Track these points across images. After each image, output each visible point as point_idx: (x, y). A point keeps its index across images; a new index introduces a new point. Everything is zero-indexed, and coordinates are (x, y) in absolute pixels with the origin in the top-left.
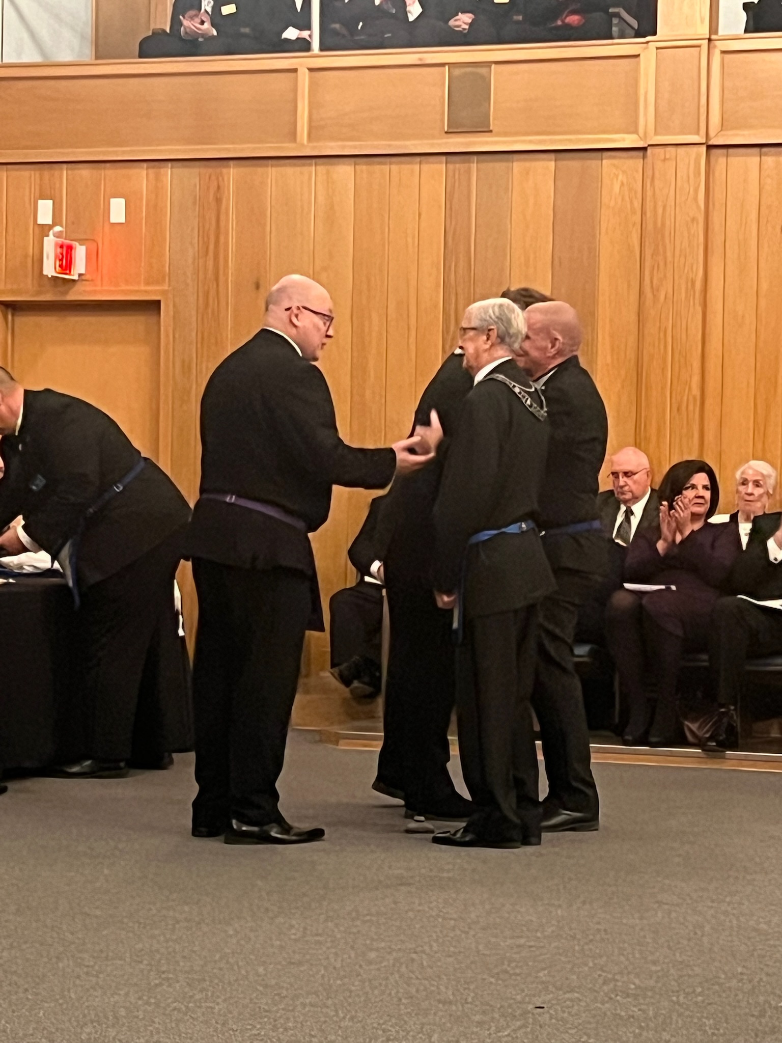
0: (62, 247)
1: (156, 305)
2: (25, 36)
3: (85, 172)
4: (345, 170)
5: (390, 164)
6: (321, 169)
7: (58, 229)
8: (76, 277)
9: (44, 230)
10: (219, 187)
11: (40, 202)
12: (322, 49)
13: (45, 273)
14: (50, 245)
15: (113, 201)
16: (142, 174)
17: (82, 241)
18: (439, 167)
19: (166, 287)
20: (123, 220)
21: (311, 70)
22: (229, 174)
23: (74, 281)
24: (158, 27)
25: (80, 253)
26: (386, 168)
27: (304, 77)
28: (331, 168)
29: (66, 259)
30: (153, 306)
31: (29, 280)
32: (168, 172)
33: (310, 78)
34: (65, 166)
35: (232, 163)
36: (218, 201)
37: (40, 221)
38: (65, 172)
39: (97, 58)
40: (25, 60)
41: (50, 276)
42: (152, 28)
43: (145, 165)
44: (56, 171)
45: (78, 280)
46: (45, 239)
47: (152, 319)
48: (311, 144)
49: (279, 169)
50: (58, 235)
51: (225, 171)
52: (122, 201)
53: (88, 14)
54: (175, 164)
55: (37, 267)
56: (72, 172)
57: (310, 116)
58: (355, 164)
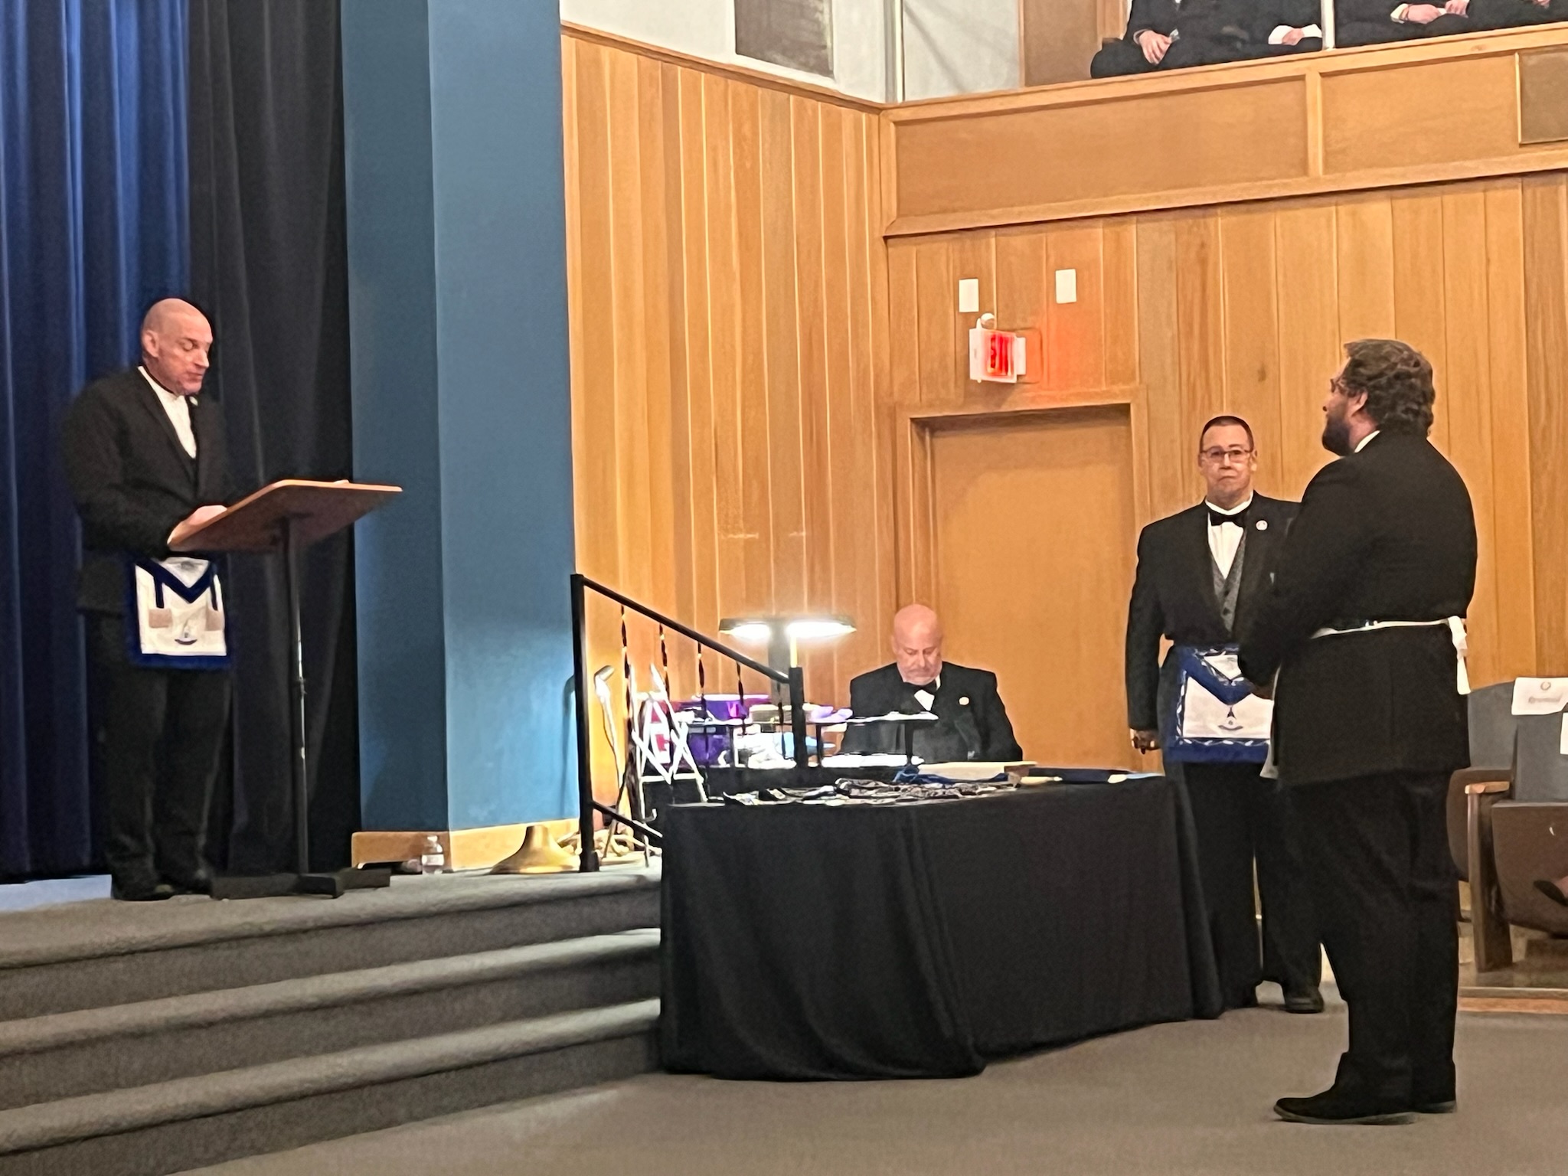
0: (993, 339)
1: (1126, 406)
2: (935, 66)
3: (1019, 241)
4: (1378, 210)
5: (1443, 193)
6: (1344, 209)
7: (987, 317)
8: (1014, 380)
9: (970, 320)
10: (1203, 245)
11: (962, 283)
13: (973, 376)
14: (978, 339)
15: (1060, 275)
16: (1098, 230)
17: (1020, 332)
18: (1513, 193)
19: (1136, 386)
20: (1073, 298)
21: (1323, 75)
22: (1216, 227)
23: (1013, 384)
25: (1019, 349)
26: (1436, 200)
27: (1314, 85)
28: (1358, 207)
29: (1000, 357)
30: (1123, 410)
31: (951, 388)
32: (1132, 230)
33: (1323, 86)
34: (993, 232)
35: (1219, 211)
36: (1203, 262)
37: (963, 308)
38: (993, 241)
39: (1028, 84)
40: (934, 95)
41: (979, 381)
43: (1101, 222)
44: (982, 240)
45: (1018, 383)
46: (971, 331)
47: (1119, 429)
48: (1328, 177)
49: (1290, 213)
50: (987, 325)
51: (1210, 221)
52: (1072, 273)
53: (1014, 29)
54: (1141, 217)
55: (961, 368)
56: (1003, 239)
57: (1325, 137)
58: (1392, 198)
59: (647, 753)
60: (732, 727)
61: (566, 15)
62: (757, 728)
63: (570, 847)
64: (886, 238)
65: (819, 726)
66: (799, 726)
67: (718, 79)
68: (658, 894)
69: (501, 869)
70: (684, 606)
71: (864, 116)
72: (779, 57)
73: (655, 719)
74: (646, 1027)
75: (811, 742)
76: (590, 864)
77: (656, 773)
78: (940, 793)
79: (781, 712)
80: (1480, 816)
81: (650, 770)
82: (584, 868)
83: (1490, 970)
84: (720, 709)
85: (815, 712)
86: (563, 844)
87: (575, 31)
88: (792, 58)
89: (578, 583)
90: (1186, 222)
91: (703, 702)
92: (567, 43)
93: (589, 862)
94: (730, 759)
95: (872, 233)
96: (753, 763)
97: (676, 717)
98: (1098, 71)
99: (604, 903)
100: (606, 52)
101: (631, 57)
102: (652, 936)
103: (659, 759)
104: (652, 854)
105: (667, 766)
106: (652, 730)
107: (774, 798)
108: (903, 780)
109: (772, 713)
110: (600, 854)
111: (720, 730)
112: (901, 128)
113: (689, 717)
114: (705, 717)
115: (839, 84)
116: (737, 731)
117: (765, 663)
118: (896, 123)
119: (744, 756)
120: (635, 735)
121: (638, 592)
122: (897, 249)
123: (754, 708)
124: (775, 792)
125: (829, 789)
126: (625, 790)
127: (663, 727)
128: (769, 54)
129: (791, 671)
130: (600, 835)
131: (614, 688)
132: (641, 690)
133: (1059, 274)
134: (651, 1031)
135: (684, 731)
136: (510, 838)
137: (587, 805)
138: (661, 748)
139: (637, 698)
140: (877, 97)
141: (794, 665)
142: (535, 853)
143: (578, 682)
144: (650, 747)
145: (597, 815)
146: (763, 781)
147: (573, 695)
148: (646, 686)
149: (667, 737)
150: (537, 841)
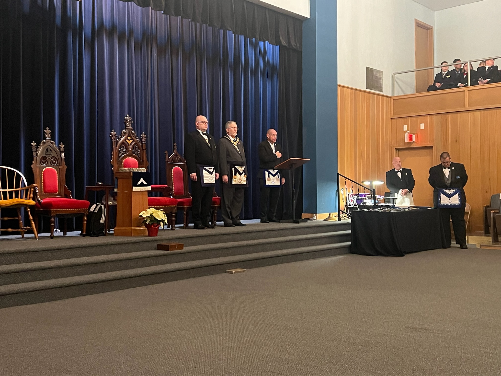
0: (409, 135)
1: (432, 147)
2: (400, 90)
3: (414, 119)
4: (478, 113)
6: (472, 113)
7: (408, 131)
8: (413, 142)
9: (405, 132)
10: (446, 119)
11: (404, 126)
12: (471, 85)
13: (406, 141)
14: (407, 135)
16: (428, 117)
17: (414, 134)
19: (434, 143)
20: (423, 128)
21: (468, 90)
22: (449, 116)
24: (431, 84)
25: (414, 136)
27: (467, 92)
28: (474, 113)
29: (410, 138)
30: (431, 147)
31: (402, 143)
32: (434, 117)
33: (468, 92)
34: (410, 117)
35: (449, 113)
36: (446, 122)
37: (404, 130)
38: (410, 119)
39: (416, 93)
40: (400, 95)
42: (429, 85)
43: (428, 115)
44: (408, 118)
45: (414, 142)
47: (431, 150)
48: (469, 108)
49: (461, 114)
50: (408, 133)
51: (448, 115)
52: (423, 124)
53: (414, 84)
54: (436, 115)
55: (404, 140)
56: (411, 119)
57: (468, 101)
58: (480, 111)
59: (349, 202)
60: (363, 198)
61: (338, 83)
62: (368, 199)
63: (336, 217)
64: (391, 119)
65: (378, 199)
66: (375, 198)
67: (363, 93)
68: (350, 225)
69: (325, 220)
70: (356, 179)
71: (388, 98)
72: (373, 89)
73: (351, 197)
74: (348, 246)
75: (376, 201)
76: (340, 220)
77: (351, 205)
78: (398, 210)
79: (372, 196)
80: (493, 216)
81: (350, 205)
82: (339, 220)
83: (494, 242)
84: (361, 196)
85: (377, 196)
86: (335, 216)
87: (340, 86)
88: (376, 89)
89: (338, 175)
90: (443, 116)
91: (359, 194)
92: (338, 87)
93: (339, 219)
94: (363, 204)
95: (389, 117)
96: (367, 204)
97: (354, 197)
98: (429, 90)
99: (342, 226)
100: (345, 89)
101: (349, 90)
102: (349, 232)
103: (351, 203)
104: (350, 218)
105: (352, 204)
106: (350, 199)
107: (370, 210)
108: (392, 208)
109: (370, 196)
110: (341, 218)
111: (362, 199)
112: (394, 100)
113: (356, 197)
114: (359, 197)
115: (384, 93)
116: (364, 199)
117: (369, 188)
118: (393, 100)
119: (365, 203)
120: (347, 199)
121: (348, 176)
122: (393, 120)
123: (367, 195)
124: (370, 209)
125: (379, 209)
126: (346, 208)
127: (352, 198)
128: (372, 89)
129: (373, 189)
130: (341, 215)
131: (344, 192)
132: (348, 192)
133: (421, 124)
134: (349, 247)
135: (355, 199)
136: (327, 215)
137: (339, 210)
138: (352, 202)
139: (348, 193)
140: (390, 95)
141: (374, 188)
142: (331, 218)
143: (338, 191)
144: (350, 201)
145: (341, 212)
146: (368, 207)
147: (337, 193)
148: (349, 192)
149: (352, 200)
150: (331, 216)
